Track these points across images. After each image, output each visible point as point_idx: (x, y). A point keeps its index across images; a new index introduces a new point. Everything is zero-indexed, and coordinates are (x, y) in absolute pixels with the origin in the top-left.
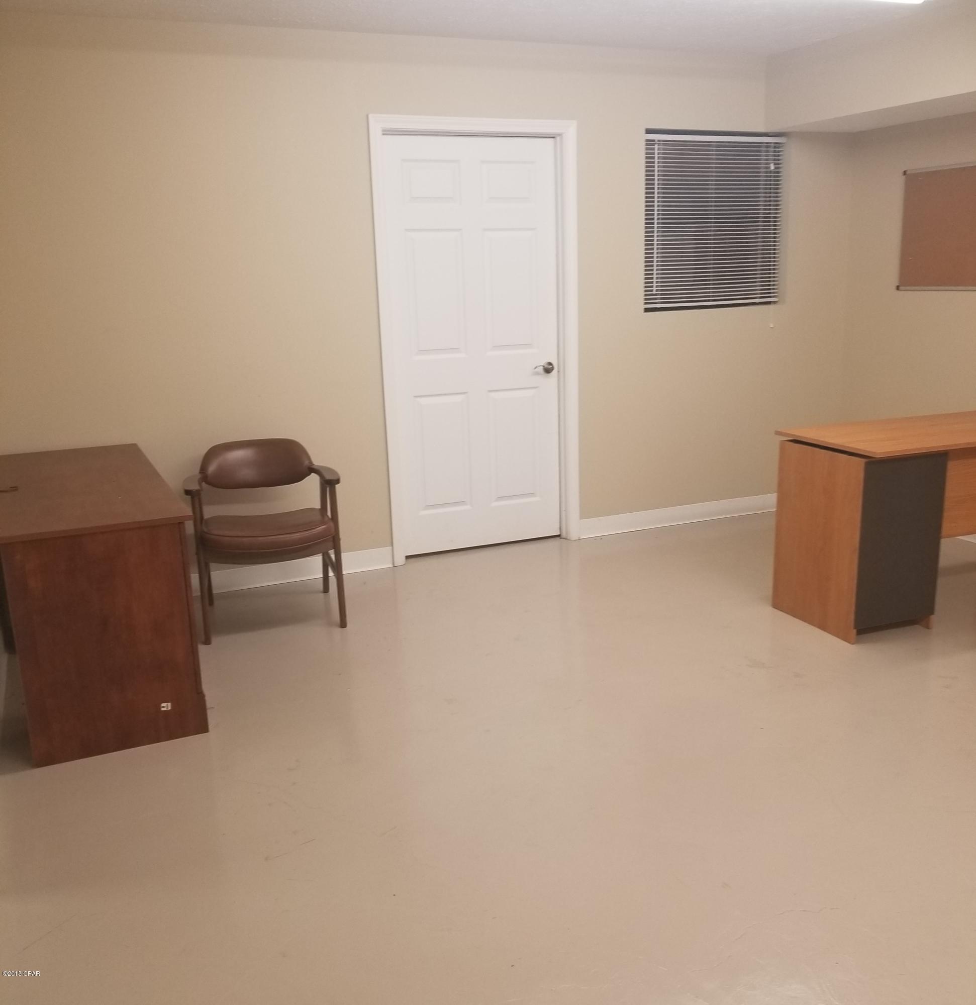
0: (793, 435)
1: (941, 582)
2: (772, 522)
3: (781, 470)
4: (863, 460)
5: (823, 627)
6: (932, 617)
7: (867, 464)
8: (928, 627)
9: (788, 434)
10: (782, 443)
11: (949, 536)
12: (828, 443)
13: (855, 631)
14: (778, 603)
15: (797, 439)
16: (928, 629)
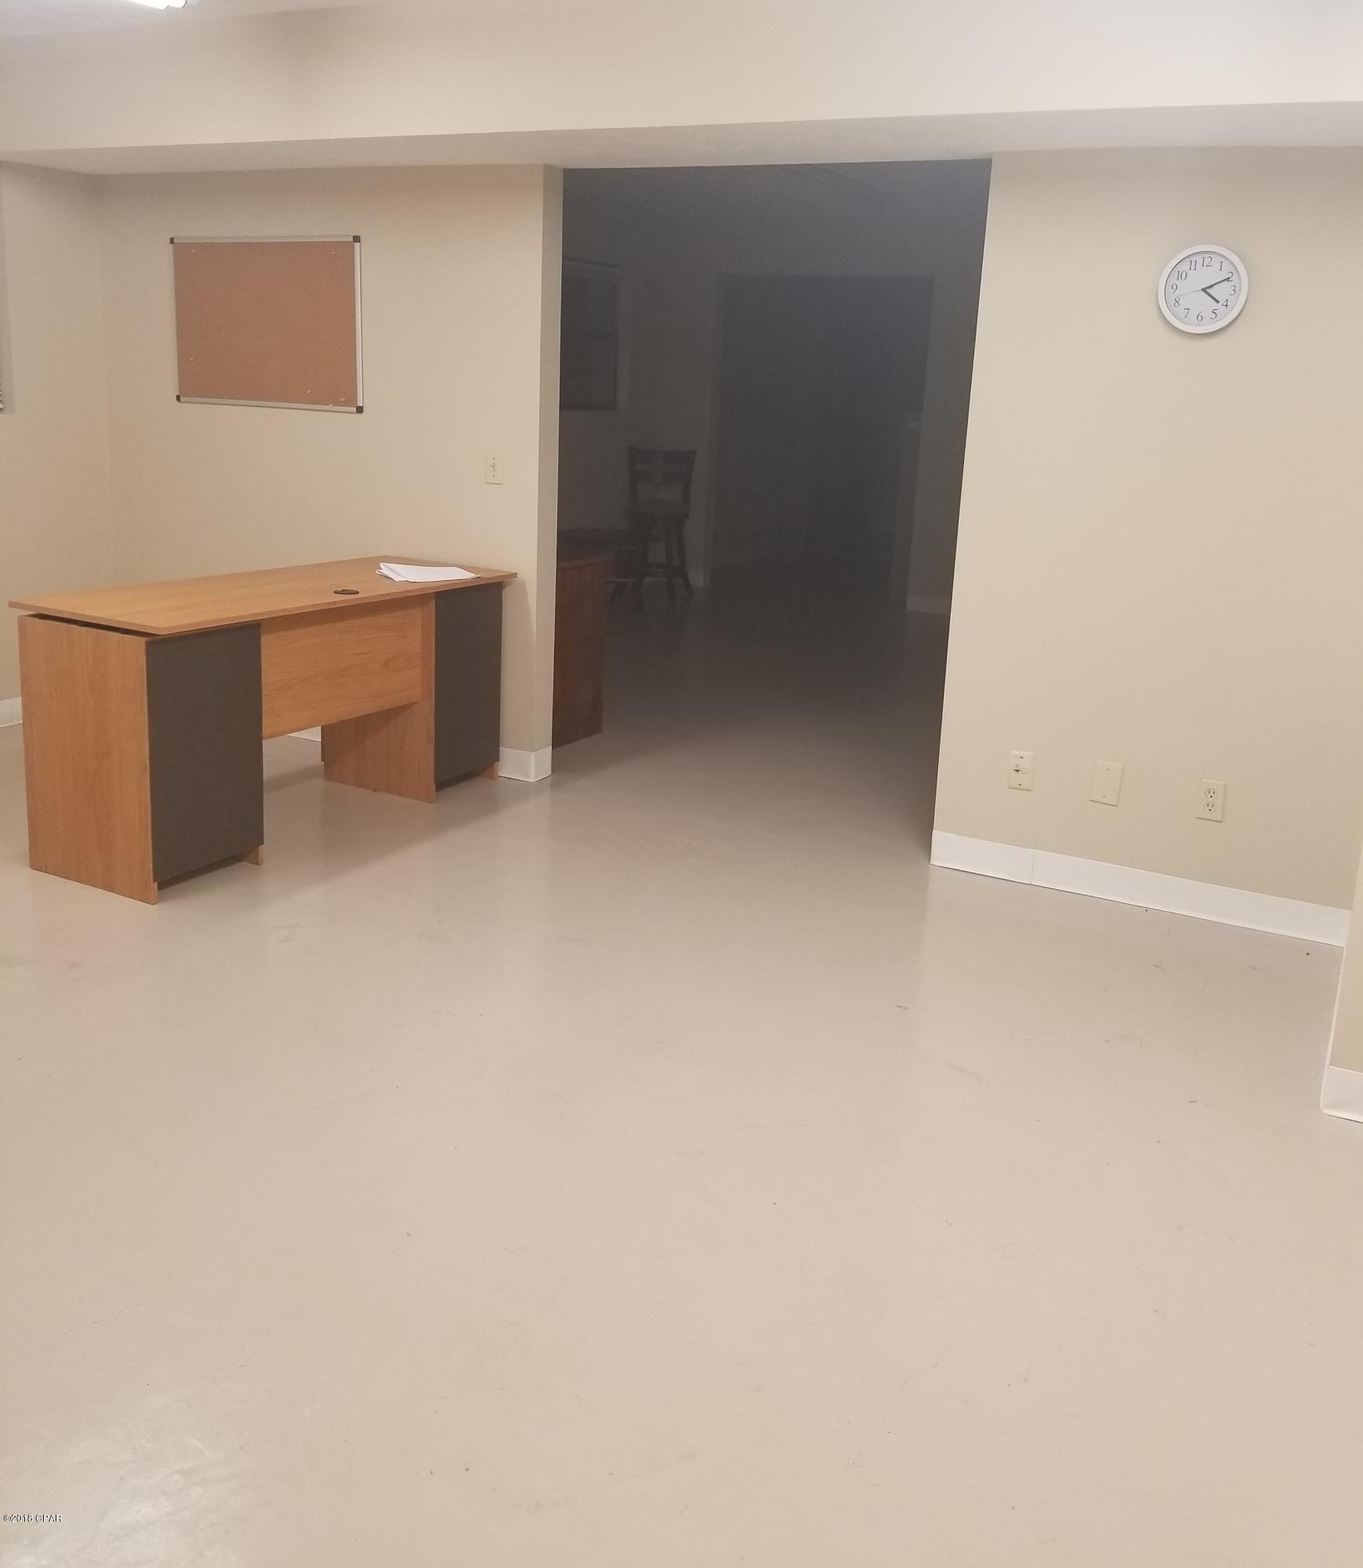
0: (36, 607)
1: (268, 799)
2: (19, 742)
3: (24, 659)
4: (143, 640)
5: (110, 887)
6: (260, 847)
7: (148, 644)
8: (256, 862)
9: (26, 605)
10: (21, 622)
11: (272, 736)
12: (87, 616)
13: (156, 884)
14: (39, 862)
15: (42, 612)
16: (257, 864)
